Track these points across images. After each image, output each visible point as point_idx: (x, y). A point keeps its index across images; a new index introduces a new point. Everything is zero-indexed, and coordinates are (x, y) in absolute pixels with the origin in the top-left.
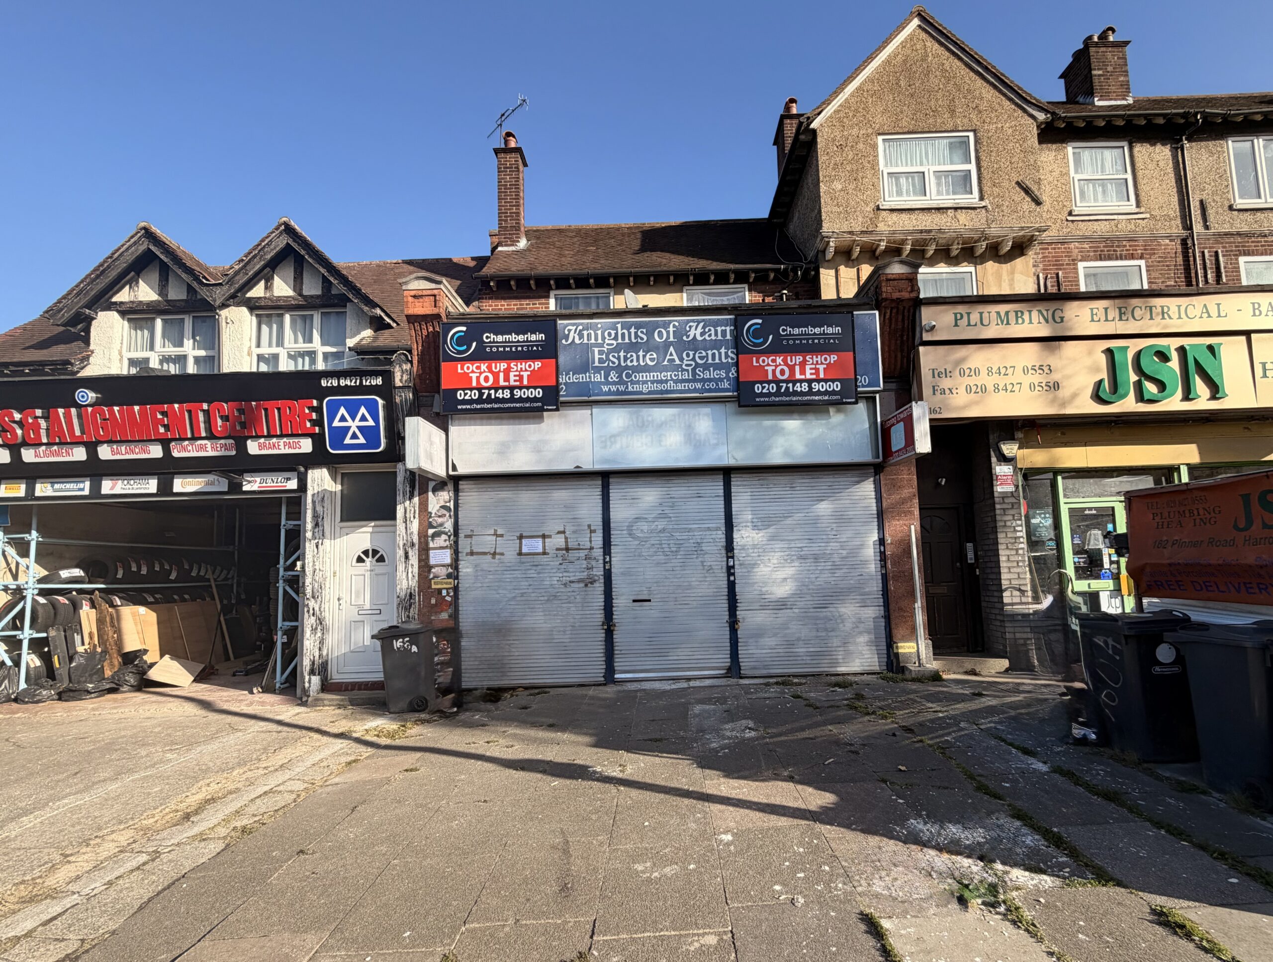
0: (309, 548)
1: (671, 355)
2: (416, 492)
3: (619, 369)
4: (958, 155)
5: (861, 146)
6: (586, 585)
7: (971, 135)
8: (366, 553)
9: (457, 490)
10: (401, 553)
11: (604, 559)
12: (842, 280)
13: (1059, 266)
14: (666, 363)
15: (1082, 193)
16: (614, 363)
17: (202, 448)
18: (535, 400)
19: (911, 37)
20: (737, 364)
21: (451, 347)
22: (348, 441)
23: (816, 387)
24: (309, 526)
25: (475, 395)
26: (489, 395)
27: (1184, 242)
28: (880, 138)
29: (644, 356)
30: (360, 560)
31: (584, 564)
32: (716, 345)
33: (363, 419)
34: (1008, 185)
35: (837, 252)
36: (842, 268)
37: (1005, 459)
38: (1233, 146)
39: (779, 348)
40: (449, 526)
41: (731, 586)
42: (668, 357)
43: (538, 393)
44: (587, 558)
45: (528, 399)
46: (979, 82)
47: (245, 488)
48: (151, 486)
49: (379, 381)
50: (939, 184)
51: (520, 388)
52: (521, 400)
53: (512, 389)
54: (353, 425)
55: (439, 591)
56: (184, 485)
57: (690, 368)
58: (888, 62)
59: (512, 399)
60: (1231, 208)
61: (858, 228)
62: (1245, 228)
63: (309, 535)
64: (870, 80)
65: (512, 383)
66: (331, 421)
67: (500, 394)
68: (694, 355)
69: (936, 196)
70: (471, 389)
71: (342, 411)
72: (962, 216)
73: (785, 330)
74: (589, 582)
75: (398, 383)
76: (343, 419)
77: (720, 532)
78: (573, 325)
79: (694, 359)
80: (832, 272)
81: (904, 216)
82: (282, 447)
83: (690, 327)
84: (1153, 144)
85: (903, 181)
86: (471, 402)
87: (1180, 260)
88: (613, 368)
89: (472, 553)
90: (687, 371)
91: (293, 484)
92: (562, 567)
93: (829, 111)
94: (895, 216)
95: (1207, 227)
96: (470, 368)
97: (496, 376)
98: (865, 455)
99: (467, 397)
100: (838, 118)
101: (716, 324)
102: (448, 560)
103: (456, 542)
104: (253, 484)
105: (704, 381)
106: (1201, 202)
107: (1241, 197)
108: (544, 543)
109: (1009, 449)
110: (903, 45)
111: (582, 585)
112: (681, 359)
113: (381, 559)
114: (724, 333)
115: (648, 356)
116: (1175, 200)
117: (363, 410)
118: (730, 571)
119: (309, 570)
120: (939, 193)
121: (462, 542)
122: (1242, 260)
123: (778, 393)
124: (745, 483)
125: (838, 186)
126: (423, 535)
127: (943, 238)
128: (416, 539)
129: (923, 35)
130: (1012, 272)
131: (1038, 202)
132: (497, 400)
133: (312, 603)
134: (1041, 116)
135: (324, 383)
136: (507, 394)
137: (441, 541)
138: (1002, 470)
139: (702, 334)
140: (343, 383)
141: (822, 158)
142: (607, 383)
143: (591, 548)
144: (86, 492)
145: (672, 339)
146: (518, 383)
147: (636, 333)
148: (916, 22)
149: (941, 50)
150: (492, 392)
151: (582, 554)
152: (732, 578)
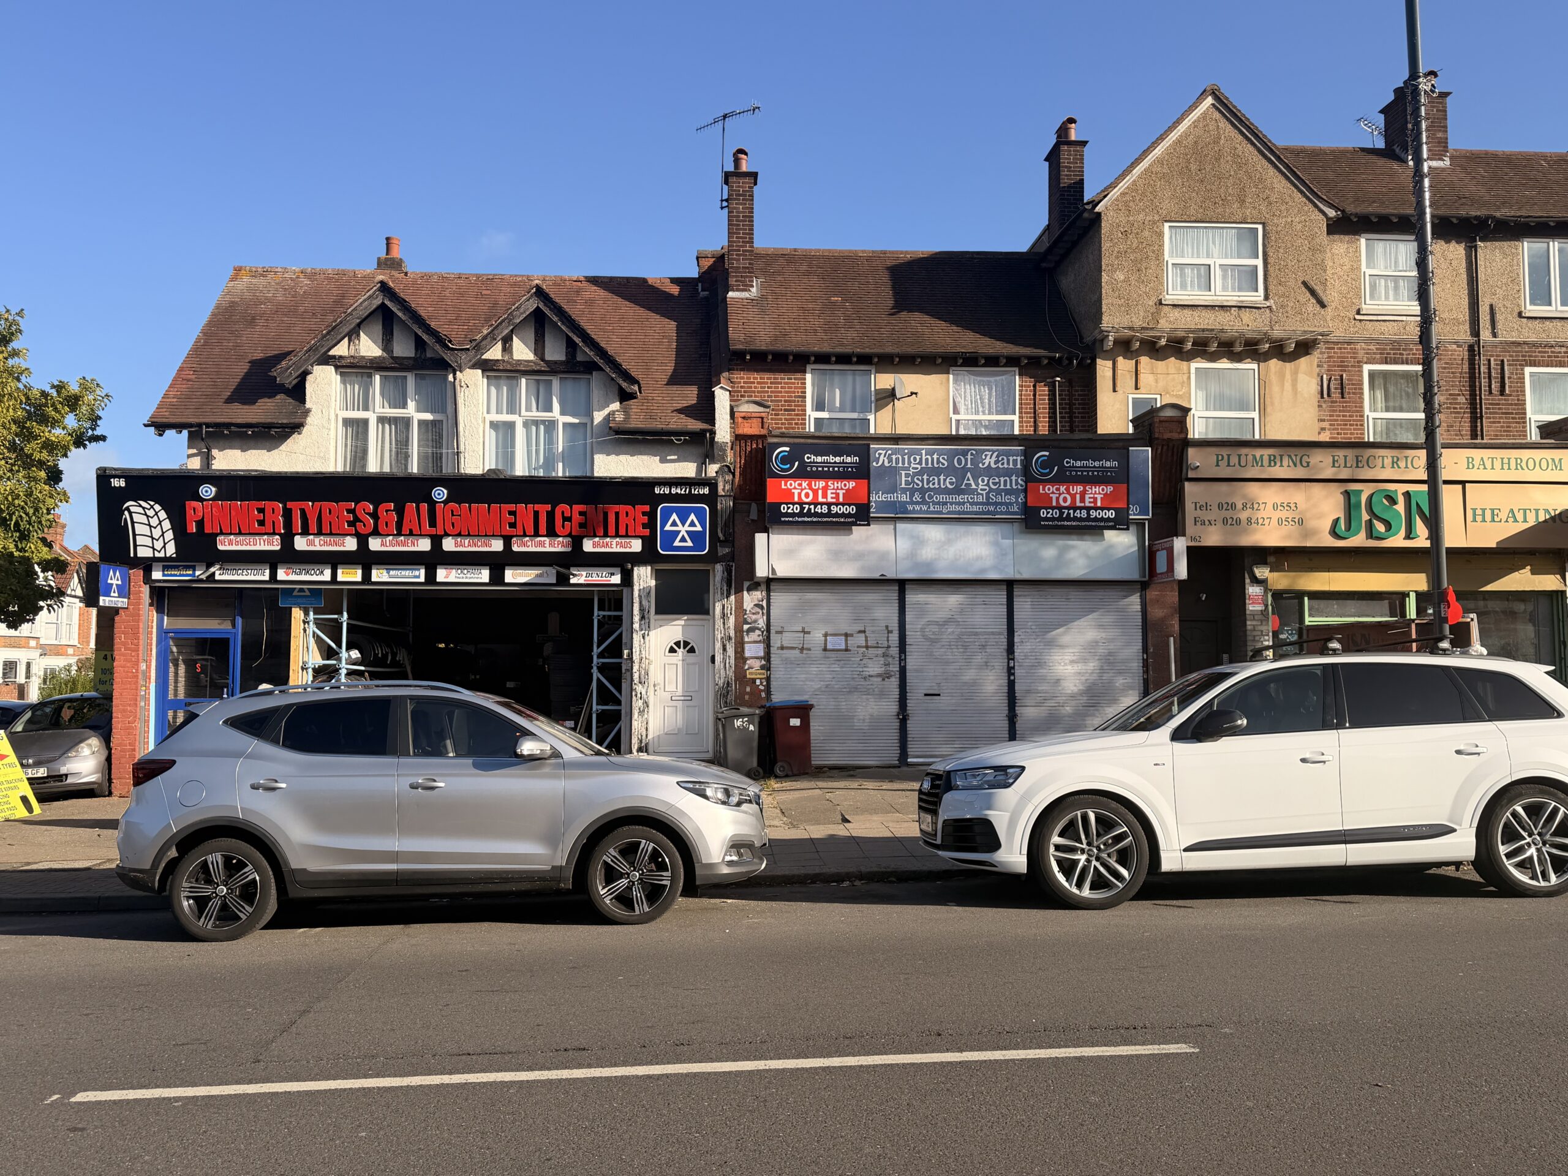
0: (637, 638)
1: (968, 480)
2: (733, 591)
3: (923, 491)
4: (1247, 246)
5: (1146, 233)
6: (884, 680)
7: (1260, 227)
8: (678, 644)
9: (768, 591)
10: (718, 645)
11: (900, 657)
12: (1119, 372)
13: (1343, 367)
14: (963, 487)
15: (1373, 287)
16: (918, 485)
17: (542, 544)
18: (849, 515)
19: (1204, 115)
20: (1025, 491)
21: (775, 466)
22: (677, 543)
23: (1093, 514)
24: (636, 618)
25: (797, 509)
26: (809, 509)
27: (1471, 349)
28: (1167, 225)
29: (945, 480)
30: (672, 650)
31: (882, 660)
32: (1008, 473)
33: (692, 524)
34: (1293, 283)
35: (1116, 342)
36: (1120, 359)
37: (1256, 581)
38: (1527, 248)
39: (1065, 478)
40: (762, 623)
41: (1011, 685)
42: (965, 482)
43: (852, 510)
44: (884, 655)
45: (843, 515)
46: (1272, 171)
47: (573, 581)
48: (483, 575)
49: (706, 491)
50: (1224, 277)
51: (837, 504)
52: (837, 515)
53: (829, 505)
54: (683, 530)
55: (754, 681)
56: (514, 576)
57: (984, 492)
58: (1178, 142)
59: (829, 514)
60: (1520, 315)
61: (1138, 323)
62: (1533, 338)
63: (636, 626)
64: (1159, 161)
65: (830, 500)
66: (663, 525)
67: (819, 509)
68: (988, 481)
69: (1222, 292)
70: (794, 504)
71: (674, 516)
72: (1246, 316)
73: (1068, 462)
74: (885, 676)
75: (721, 492)
76: (674, 524)
77: (1002, 637)
78: (883, 449)
79: (988, 485)
80: (1109, 363)
81: (1187, 312)
82: (614, 546)
83: (986, 456)
84: (1448, 242)
85: (1188, 271)
86: (793, 515)
87: (1466, 367)
88: (917, 490)
89: (782, 648)
90: (982, 495)
91: (616, 579)
92: (863, 662)
93: (1115, 193)
94: (1176, 313)
95: (1495, 335)
96: (792, 484)
97: (815, 492)
98: (1134, 575)
99: (789, 511)
100: (1125, 204)
101: (1008, 454)
102: (762, 654)
103: (768, 637)
104: (581, 577)
105: (996, 504)
106: (1491, 306)
107: (1532, 303)
108: (846, 641)
109: (1262, 572)
110: (1195, 124)
111: (880, 679)
112: (977, 485)
113: (692, 650)
114: (1015, 462)
115: (948, 480)
116: (1465, 302)
117: (692, 517)
118: (1010, 671)
119: (636, 657)
120: (1224, 288)
121: (773, 636)
122: (1528, 370)
123: (1060, 518)
124: (1026, 593)
125: (1120, 276)
126: (739, 630)
127: (1224, 337)
128: (732, 633)
129: (1217, 115)
130: (1295, 373)
131: (1323, 305)
132: (816, 514)
133: (639, 688)
134: (1332, 213)
135: (657, 491)
136: (825, 509)
137: (755, 636)
138: (1253, 590)
139: (996, 462)
140: (674, 491)
141: (1106, 245)
142: (912, 503)
143: (889, 647)
144: (422, 579)
145: (969, 466)
146: (834, 500)
147: (938, 459)
148: (1210, 100)
149: (1234, 133)
150: (812, 507)
151: (880, 651)
152: (1012, 678)
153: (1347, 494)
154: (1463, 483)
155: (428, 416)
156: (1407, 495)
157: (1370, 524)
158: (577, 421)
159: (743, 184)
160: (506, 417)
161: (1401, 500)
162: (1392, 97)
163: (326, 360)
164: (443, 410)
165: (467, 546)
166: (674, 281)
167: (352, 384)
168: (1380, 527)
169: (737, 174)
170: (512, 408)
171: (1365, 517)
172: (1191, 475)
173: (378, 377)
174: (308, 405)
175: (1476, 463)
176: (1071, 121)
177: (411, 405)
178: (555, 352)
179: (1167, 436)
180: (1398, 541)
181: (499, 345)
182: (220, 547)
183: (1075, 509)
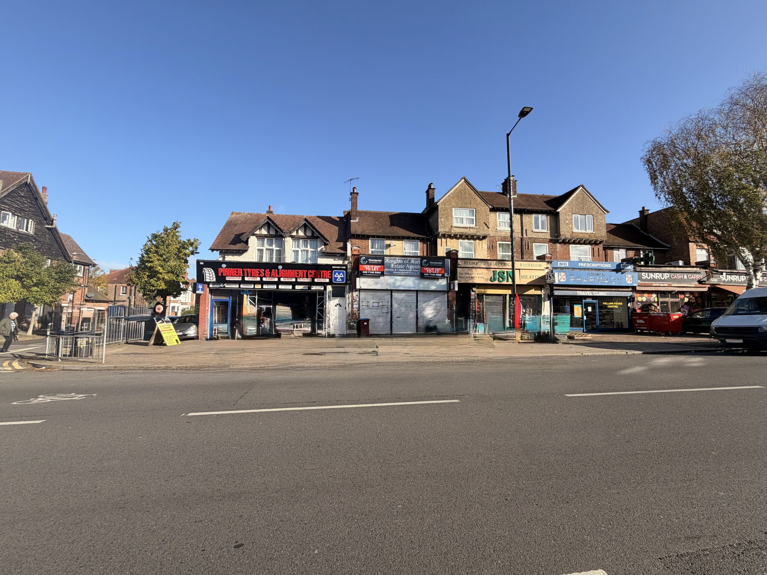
0: (327, 303)
1: (407, 266)
2: (351, 292)
3: (397, 268)
4: (471, 214)
5: (449, 210)
7: (474, 210)
8: (337, 304)
9: (359, 292)
10: (347, 305)
11: (391, 308)
12: (442, 242)
13: (493, 242)
14: (406, 268)
15: (500, 224)
17: (305, 280)
18: (379, 274)
19: (462, 184)
20: (421, 269)
21: (362, 262)
22: (337, 280)
23: (437, 275)
24: (327, 298)
25: (367, 272)
27: (521, 239)
28: (453, 208)
29: (402, 266)
30: (336, 306)
31: (386, 309)
32: (417, 265)
33: (341, 275)
34: (482, 223)
35: (442, 235)
36: (443, 239)
37: (473, 291)
38: (534, 216)
39: (430, 266)
40: (358, 300)
41: (417, 315)
43: (380, 273)
44: (387, 308)
45: (378, 274)
46: (477, 197)
47: (312, 289)
48: (290, 287)
49: (345, 267)
50: (466, 221)
51: (376, 271)
52: (376, 274)
53: (374, 271)
54: (339, 277)
55: (355, 313)
56: (298, 287)
57: (411, 269)
58: (456, 189)
59: (374, 274)
60: (532, 231)
61: (447, 231)
62: (535, 237)
63: (327, 300)
64: (452, 194)
66: (334, 275)
67: (372, 272)
69: (465, 224)
71: (337, 274)
72: (471, 230)
73: (431, 262)
74: (387, 313)
75: (348, 268)
76: (337, 275)
77: (415, 304)
78: (387, 258)
79: (412, 267)
80: (440, 240)
81: (458, 229)
82: (322, 280)
83: (412, 260)
84: (516, 214)
85: (458, 219)
86: (366, 274)
87: (520, 243)
88: (395, 268)
89: (363, 306)
91: (323, 288)
92: (382, 309)
93: (442, 201)
94: (455, 229)
95: (527, 236)
96: (366, 266)
97: (371, 268)
98: (445, 289)
100: (444, 203)
101: (417, 260)
102: (358, 307)
104: (314, 288)
105: (414, 272)
106: (526, 229)
107: (535, 228)
108: (378, 304)
109: (474, 289)
110: (460, 186)
112: (410, 267)
113: (341, 306)
114: (418, 262)
116: (520, 228)
117: (341, 274)
118: (417, 312)
119: (327, 308)
120: (466, 223)
121: (360, 303)
122: (534, 244)
123: (429, 276)
124: (421, 293)
125: (443, 220)
126: (352, 301)
127: (466, 234)
128: (350, 302)
129: (465, 184)
130: (482, 243)
131: (488, 228)
132: (371, 274)
133: (328, 315)
134: (491, 207)
135: (333, 267)
136: (373, 272)
137: (356, 303)
138: (472, 293)
139: (414, 262)
140: (337, 267)
141: (439, 212)
142: (394, 271)
143: (388, 306)
144: (276, 288)
145: (408, 263)
147: (400, 261)
148: (463, 180)
149: (469, 188)
150: (370, 272)
151: (386, 307)
153: (494, 271)
154: (519, 269)
155: (278, 249)
156: (507, 272)
157: (498, 278)
158: (313, 250)
159: (355, 195)
160: (297, 249)
161: (506, 273)
162: (504, 181)
163: (254, 235)
164: (282, 247)
165: (287, 280)
166: (338, 217)
167: (260, 241)
168: (501, 279)
169: (354, 193)
170: (298, 247)
171: (498, 277)
172: (459, 266)
173: (266, 239)
174: (249, 245)
175: (523, 265)
176: (432, 184)
177: (274, 246)
178: (309, 234)
179: (453, 257)
180: (505, 282)
181: (296, 232)
182: (227, 279)
183: (432, 273)
